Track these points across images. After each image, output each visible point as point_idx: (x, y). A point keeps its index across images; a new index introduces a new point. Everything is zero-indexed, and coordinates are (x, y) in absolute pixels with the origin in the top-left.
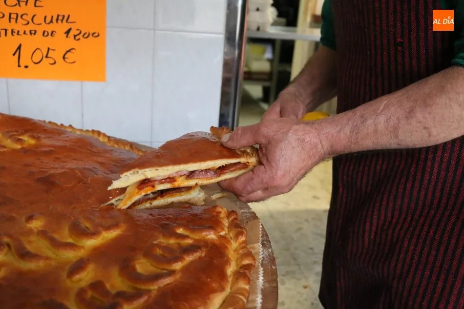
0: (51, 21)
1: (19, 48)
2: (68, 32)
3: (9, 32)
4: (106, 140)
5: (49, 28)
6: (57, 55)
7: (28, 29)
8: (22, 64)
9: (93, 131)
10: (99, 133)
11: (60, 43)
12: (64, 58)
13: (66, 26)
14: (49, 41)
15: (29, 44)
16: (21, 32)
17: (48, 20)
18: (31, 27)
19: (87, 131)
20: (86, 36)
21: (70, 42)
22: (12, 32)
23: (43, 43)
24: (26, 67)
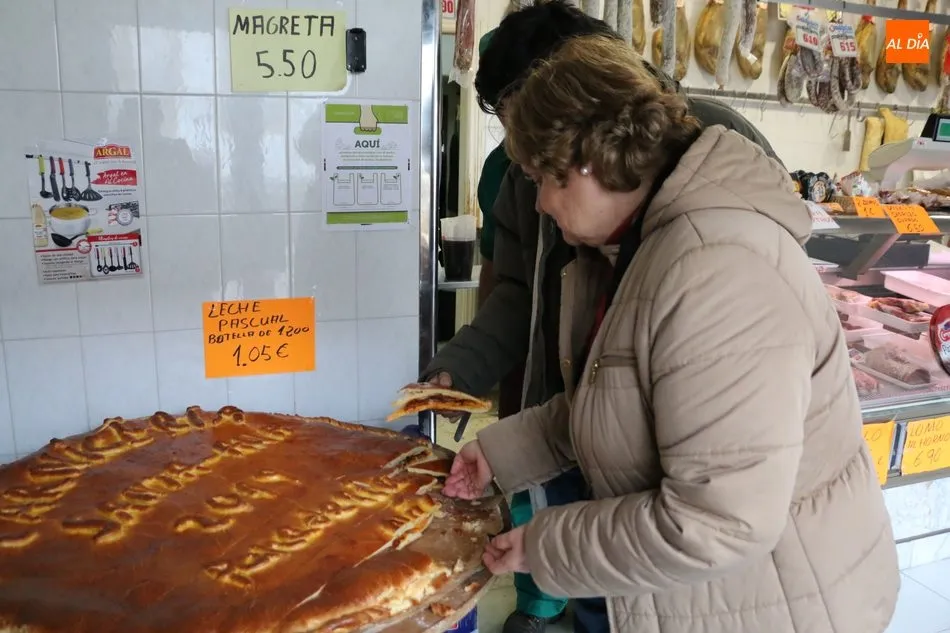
0: (267, 322)
1: (239, 348)
2: (281, 330)
3: (231, 336)
4: (337, 425)
5: (264, 329)
6: (272, 352)
7: (246, 331)
8: (241, 363)
9: (322, 418)
10: (330, 420)
11: (274, 340)
12: (278, 353)
13: (279, 325)
14: (265, 341)
15: (247, 343)
16: (241, 335)
17: (264, 322)
18: (250, 329)
19: (316, 418)
20: (297, 332)
21: (284, 339)
22: (234, 335)
23: (260, 342)
24: (244, 365)
